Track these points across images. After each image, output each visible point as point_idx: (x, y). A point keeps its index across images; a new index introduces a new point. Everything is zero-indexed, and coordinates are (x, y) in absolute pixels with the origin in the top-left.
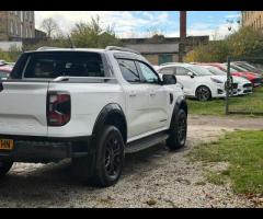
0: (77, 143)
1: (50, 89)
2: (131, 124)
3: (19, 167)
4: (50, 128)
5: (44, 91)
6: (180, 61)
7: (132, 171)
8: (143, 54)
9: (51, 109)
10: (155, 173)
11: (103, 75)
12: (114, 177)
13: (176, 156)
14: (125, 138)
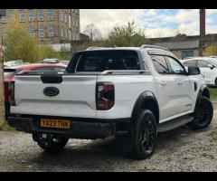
0: (120, 123)
1: (99, 81)
2: (162, 108)
3: (73, 143)
4: (99, 111)
5: (94, 82)
6: (201, 55)
7: (163, 147)
8: (171, 50)
9: (99, 96)
10: (183, 148)
11: (139, 69)
12: (149, 152)
13: (200, 135)
14: (158, 120)
